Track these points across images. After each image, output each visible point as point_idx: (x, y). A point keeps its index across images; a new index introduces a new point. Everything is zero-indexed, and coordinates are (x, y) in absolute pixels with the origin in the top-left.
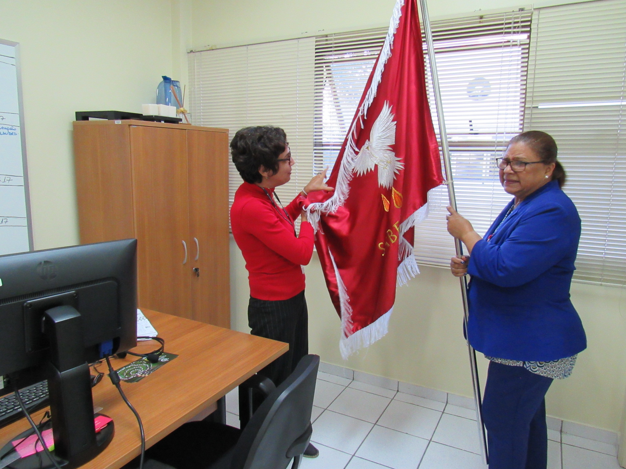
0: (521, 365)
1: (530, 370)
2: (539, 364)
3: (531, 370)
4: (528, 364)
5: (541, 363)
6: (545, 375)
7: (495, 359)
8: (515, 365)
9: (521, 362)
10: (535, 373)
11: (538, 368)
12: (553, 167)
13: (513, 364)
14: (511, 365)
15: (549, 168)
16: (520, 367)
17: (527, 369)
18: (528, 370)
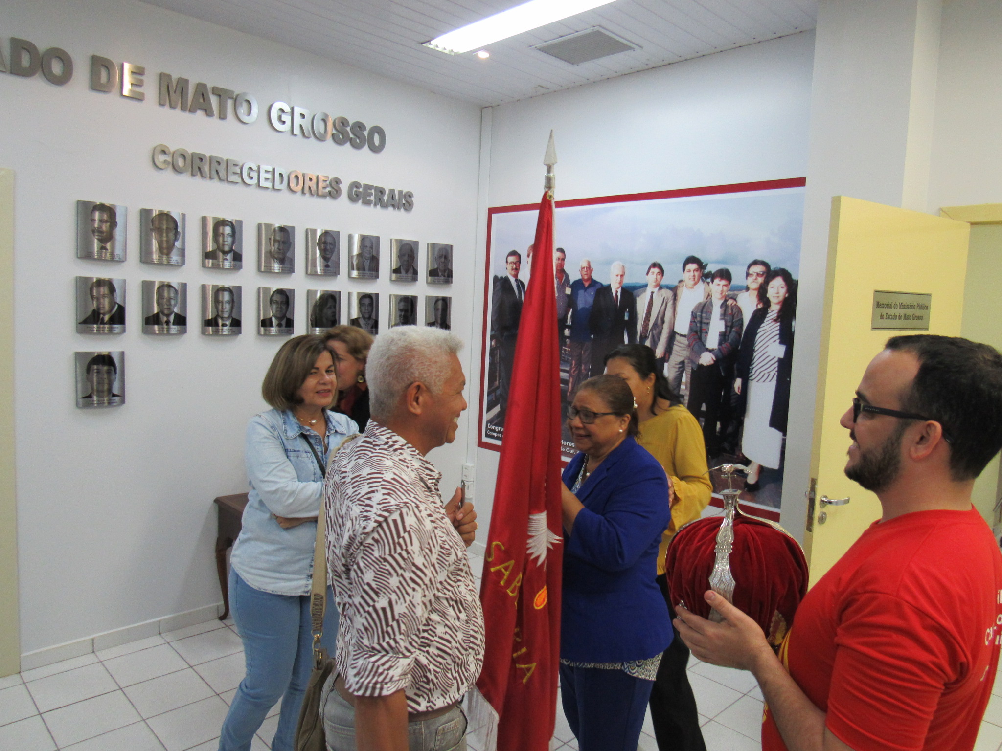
0: (619, 668)
1: (628, 673)
2: (637, 663)
3: (630, 672)
4: (626, 665)
5: (640, 661)
6: (643, 676)
7: (586, 664)
8: (612, 668)
9: (619, 663)
10: (634, 675)
11: (637, 668)
12: (628, 419)
13: (609, 667)
14: (607, 668)
15: (624, 420)
16: (617, 670)
17: (625, 671)
18: (626, 673)
